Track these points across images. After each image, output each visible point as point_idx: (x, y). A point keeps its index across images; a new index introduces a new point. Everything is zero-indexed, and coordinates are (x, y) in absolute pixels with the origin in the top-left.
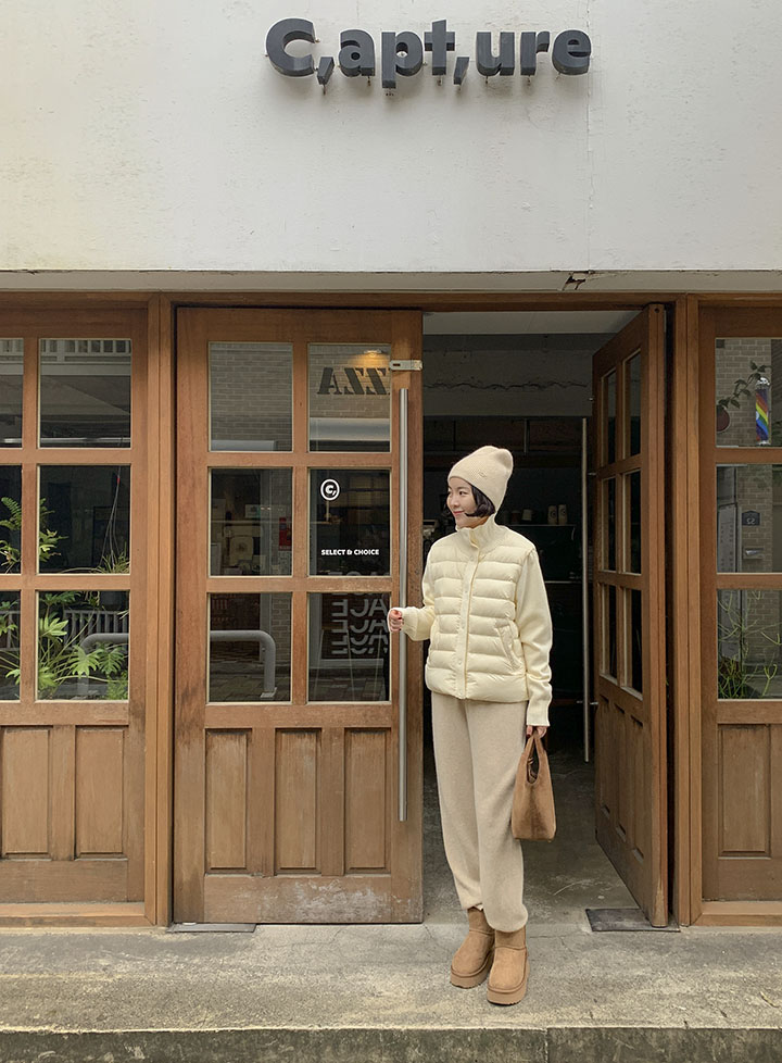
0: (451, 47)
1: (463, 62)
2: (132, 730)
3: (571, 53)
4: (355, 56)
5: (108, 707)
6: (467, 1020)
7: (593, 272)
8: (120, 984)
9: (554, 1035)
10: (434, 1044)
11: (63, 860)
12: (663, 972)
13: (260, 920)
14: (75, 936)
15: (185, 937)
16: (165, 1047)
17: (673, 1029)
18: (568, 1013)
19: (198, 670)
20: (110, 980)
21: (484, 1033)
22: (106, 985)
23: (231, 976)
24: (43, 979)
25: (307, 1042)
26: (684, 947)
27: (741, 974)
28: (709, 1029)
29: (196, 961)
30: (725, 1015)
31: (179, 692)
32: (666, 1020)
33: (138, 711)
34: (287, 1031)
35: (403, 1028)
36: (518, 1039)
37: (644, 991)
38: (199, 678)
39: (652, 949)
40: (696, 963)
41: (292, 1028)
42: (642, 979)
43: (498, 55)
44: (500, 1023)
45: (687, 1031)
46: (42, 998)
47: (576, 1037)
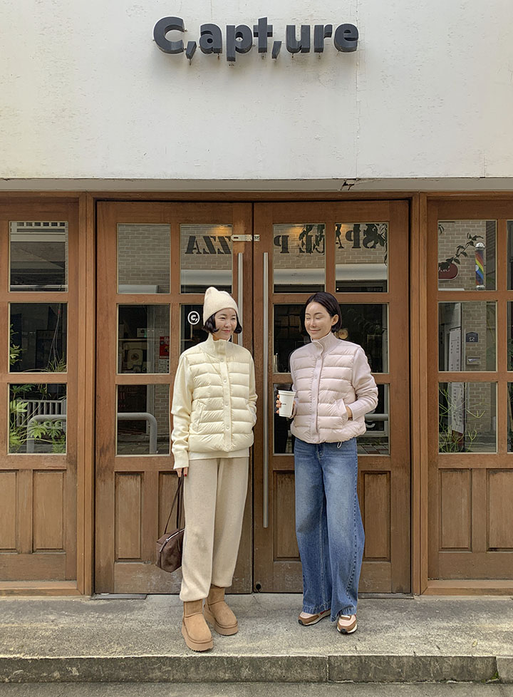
0: (270, 34)
1: (278, 45)
2: (69, 472)
3: (346, 39)
4: (210, 41)
5: (54, 458)
6: (278, 651)
7: (360, 179)
8: (63, 630)
9: (332, 660)
10: (258, 666)
11: (26, 553)
12: (402, 623)
13: (149, 591)
14: (33, 602)
15: (102, 602)
16: (91, 668)
17: (406, 656)
18: (341, 647)
19: (111, 433)
20: (56, 628)
21: (288, 659)
22: (54, 631)
23: (132, 626)
24: (15, 627)
25: (179, 664)
26: (416, 608)
27: (451, 624)
28: (429, 657)
29: (110, 616)
30: (439, 649)
31: (98, 448)
32: (402, 651)
33: (72, 461)
34: (167, 658)
35: (240, 656)
36: (310, 662)
37: (390, 634)
38: (111, 440)
39: (396, 610)
40: (423, 618)
41: (170, 655)
42: (389, 627)
43: (300, 40)
44: (299, 653)
45: (415, 657)
46: (15, 638)
47: (346, 661)
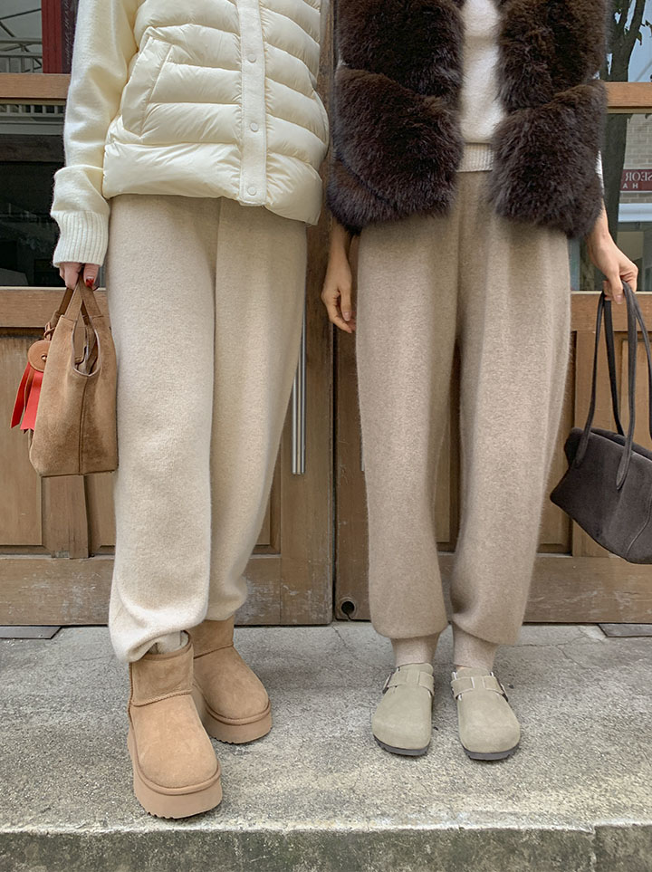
9: (608, 840)
10: (352, 860)
13: (66, 621)
18: (627, 792)
21: (458, 837)
25: (75, 858)
36: (534, 847)
